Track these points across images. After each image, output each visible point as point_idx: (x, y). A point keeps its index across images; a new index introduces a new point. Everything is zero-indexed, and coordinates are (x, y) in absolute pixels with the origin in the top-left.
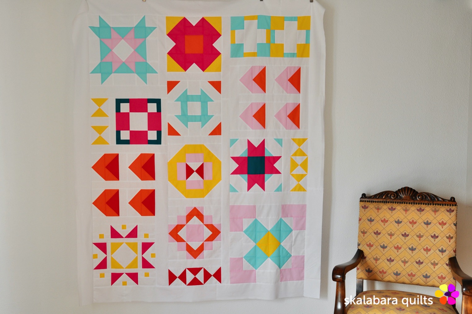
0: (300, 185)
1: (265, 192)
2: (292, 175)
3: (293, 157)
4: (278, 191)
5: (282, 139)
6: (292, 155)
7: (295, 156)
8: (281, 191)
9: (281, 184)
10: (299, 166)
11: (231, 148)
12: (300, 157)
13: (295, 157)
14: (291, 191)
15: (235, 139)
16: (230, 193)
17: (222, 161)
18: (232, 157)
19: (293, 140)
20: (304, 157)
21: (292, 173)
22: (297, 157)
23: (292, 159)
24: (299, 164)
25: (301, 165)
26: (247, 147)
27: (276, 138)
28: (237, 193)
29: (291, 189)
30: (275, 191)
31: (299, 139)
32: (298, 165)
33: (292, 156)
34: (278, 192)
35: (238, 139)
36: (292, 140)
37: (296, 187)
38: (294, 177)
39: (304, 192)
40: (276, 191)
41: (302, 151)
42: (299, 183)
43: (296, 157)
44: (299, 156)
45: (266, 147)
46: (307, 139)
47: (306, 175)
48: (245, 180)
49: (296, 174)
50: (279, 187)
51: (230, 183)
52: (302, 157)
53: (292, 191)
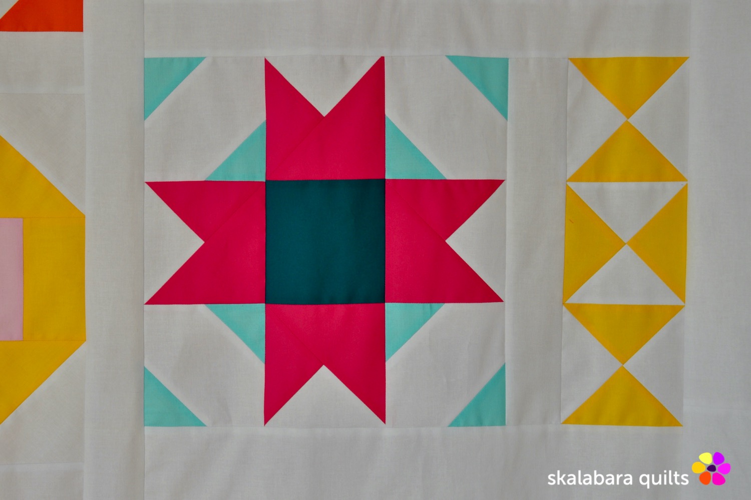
0: (633, 379)
1: (387, 431)
2: (577, 310)
3: (583, 189)
4: (480, 423)
5: (506, 61)
6: (572, 170)
7: (597, 179)
8: (503, 423)
9: (503, 370)
10: (626, 253)
11: (148, 123)
12: (632, 186)
13: (596, 185)
14: (567, 422)
15: (181, 59)
16: (148, 430)
17: (87, 208)
18: (155, 186)
19: (585, 66)
20: (658, 185)
21: (574, 299)
22: (614, 187)
23: (573, 201)
24: (626, 235)
25: (637, 244)
26: (260, 117)
27: (462, 52)
28: (193, 431)
29: (569, 410)
30: (455, 423)
31: (627, 64)
32: (621, 244)
33: (577, 177)
34: (475, 431)
35: (200, 60)
36: (572, 68)
37: (604, 391)
38: (587, 323)
39: (665, 429)
40: (466, 424)
41: (643, 146)
42: (630, 365)
43: (606, 185)
44: (624, 178)
45: (391, 112)
46: (679, 61)
47: (676, 310)
48: (252, 345)
49: (605, 307)
50: (486, 391)
51: (147, 364)
52: (645, 185)
53: (576, 418)
